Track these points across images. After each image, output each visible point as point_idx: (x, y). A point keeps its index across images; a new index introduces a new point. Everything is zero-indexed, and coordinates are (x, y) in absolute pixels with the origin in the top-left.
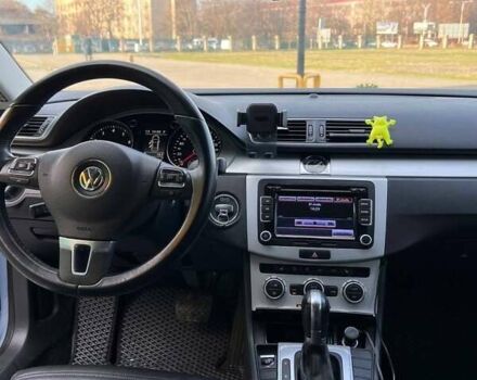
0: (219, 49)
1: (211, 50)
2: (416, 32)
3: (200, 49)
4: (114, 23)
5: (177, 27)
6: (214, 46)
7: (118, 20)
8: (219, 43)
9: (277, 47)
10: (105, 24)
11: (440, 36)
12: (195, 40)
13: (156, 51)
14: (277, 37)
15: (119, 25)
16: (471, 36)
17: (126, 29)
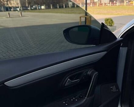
0: (41, 9)
1: (39, 9)
2: (95, 2)
3: (35, 9)
4: (9, 2)
5: (28, 3)
6: (40, 8)
7: (10, 1)
8: (41, 7)
9: (58, 7)
10: (6, 3)
11: (102, 3)
12: (34, 6)
13: (23, 10)
14: (58, 5)
15: (10, 3)
16: (111, 3)
17: (12, 4)
